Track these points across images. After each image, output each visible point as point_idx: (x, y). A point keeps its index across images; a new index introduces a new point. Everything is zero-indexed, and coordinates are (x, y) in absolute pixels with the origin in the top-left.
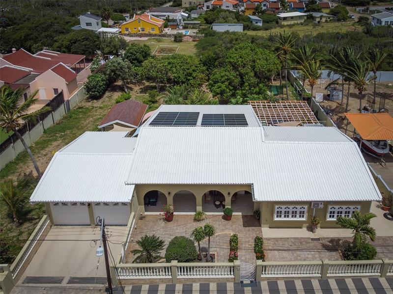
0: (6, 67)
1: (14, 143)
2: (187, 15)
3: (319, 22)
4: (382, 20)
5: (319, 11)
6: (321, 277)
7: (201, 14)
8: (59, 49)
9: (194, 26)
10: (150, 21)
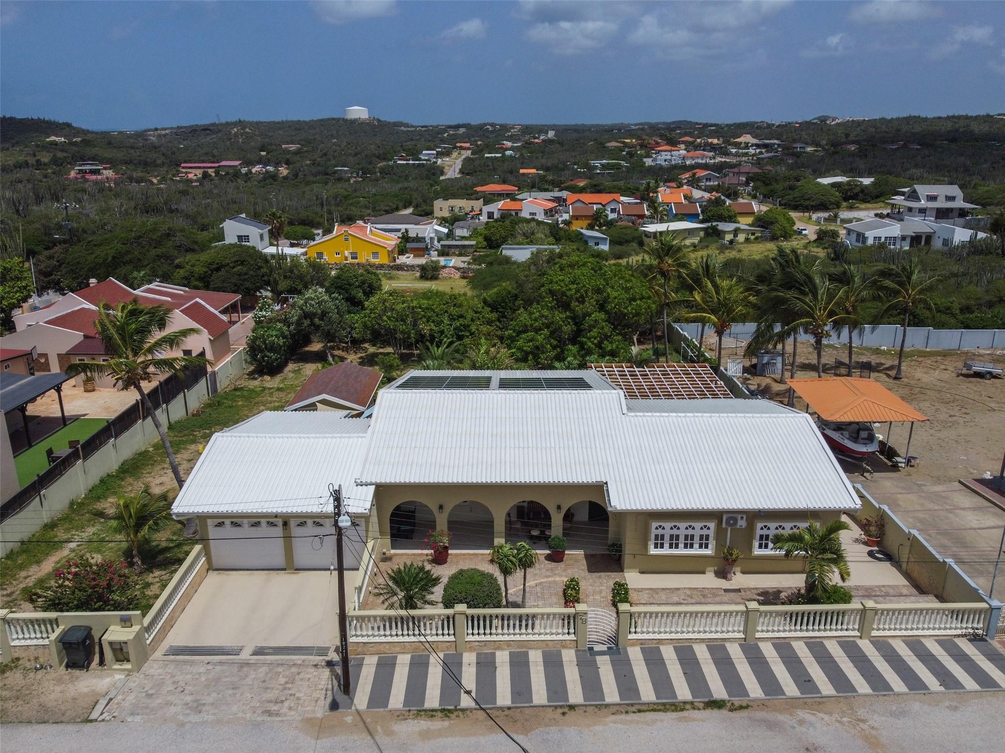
0: (83, 309)
1: (116, 437)
2: (446, 231)
3: (731, 242)
4: (867, 234)
5: (731, 219)
6: (745, 639)
7: (475, 229)
8: (186, 282)
9: (462, 251)
10: (370, 238)
